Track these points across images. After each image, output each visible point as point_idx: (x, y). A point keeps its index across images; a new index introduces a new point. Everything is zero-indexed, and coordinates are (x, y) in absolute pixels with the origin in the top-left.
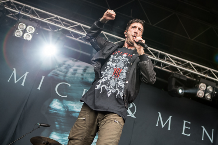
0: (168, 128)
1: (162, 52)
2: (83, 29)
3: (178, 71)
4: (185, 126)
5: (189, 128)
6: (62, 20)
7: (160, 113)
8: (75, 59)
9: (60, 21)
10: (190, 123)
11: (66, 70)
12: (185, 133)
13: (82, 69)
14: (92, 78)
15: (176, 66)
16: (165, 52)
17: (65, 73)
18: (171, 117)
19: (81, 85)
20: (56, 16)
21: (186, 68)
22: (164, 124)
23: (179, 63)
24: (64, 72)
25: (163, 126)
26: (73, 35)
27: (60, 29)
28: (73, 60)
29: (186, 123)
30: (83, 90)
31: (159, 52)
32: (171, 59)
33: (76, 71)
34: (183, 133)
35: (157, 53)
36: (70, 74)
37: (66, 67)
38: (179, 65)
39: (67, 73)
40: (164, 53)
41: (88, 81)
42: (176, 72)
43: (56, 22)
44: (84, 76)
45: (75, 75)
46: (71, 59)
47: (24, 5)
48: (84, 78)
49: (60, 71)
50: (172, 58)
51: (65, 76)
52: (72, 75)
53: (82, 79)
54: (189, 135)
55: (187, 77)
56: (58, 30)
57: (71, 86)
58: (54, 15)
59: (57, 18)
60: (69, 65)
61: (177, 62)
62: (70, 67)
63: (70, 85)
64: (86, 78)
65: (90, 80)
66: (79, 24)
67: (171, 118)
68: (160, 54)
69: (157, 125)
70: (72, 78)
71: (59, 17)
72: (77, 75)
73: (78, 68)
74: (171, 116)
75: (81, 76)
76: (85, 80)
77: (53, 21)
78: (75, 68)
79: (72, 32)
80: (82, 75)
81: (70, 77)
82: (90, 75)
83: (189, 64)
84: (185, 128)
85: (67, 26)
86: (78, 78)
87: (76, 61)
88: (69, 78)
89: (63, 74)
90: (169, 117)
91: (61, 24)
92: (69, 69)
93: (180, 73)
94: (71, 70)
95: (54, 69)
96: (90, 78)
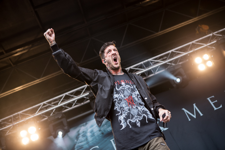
0: (200, 115)
1: (145, 61)
2: (70, 96)
3: (169, 65)
4: (212, 102)
5: (216, 101)
6: (50, 103)
7: (183, 109)
8: (84, 124)
9: (48, 105)
10: (213, 96)
11: (85, 138)
12: (216, 107)
13: (96, 126)
14: (110, 127)
15: (164, 62)
16: (147, 59)
17: (86, 140)
18: (194, 105)
19: (106, 139)
20: (42, 104)
21: (173, 58)
22: (194, 115)
23: (164, 58)
24: (84, 141)
25: (195, 117)
26: (67, 106)
27: (54, 111)
28: (83, 126)
29: (210, 99)
30: (111, 142)
31: (142, 63)
32: (156, 61)
33: (93, 132)
34: (215, 109)
35: (141, 65)
36: (90, 138)
37: (83, 135)
38: (165, 60)
39: (87, 139)
40: (146, 61)
41: (109, 132)
42: (169, 67)
43: (46, 108)
44: (103, 130)
45: (94, 135)
46: (81, 126)
47: (12, 116)
48: (104, 132)
49: (81, 142)
50: (155, 59)
51: (88, 143)
52: (92, 138)
53: (103, 133)
54: (221, 106)
55: (180, 63)
56: (52, 113)
57: (99, 147)
58: (40, 104)
59: (44, 105)
60: (83, 132)
61: (162, 59)
62: (86, 133)
63: (97, 147)
64: (105, 131)
65: (109, 129)
66: (64, 95)
67: (196, 105)
68: (144, 63)
69: (190, 120)
70: (95, 140)
71: (45, 102)
72: (96, 134)
73: (92, 128)
74: (194, 103)
75: (100, 133)
76: (105, 133)
77: (43, 109)
78: (89, 130)
79: (65, 105)
80: (100, 131)
81: (92, 140)
82: (105, 126)
83: (172, 52)
84: (213, 103)
85: (57, 104)
86: (98, 136)
87: (86, 124)
88: (92, 142)
89: (85, 142)
90: (193, 106)
91: (51, 106)
92: (87, 135)
93: (172, 65)
94: (89, 134)
95: (75, 145)
96: (108, 127)
